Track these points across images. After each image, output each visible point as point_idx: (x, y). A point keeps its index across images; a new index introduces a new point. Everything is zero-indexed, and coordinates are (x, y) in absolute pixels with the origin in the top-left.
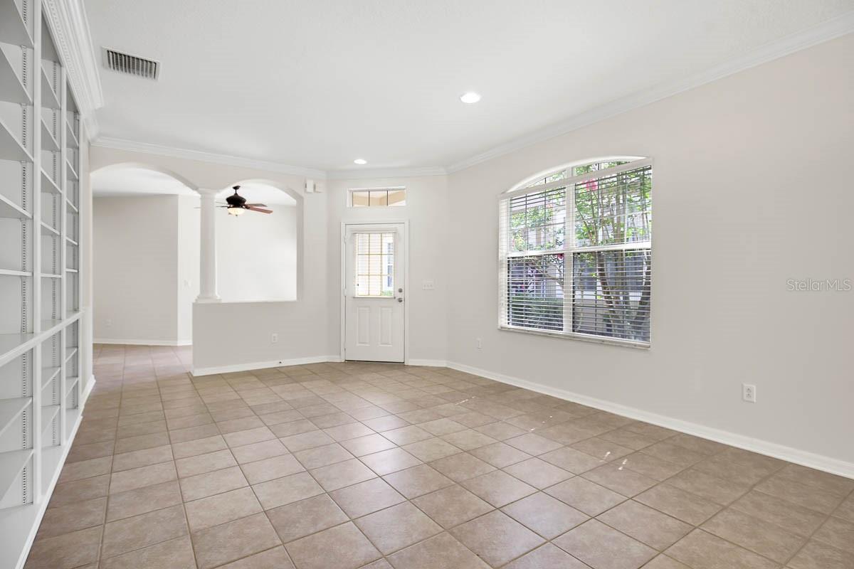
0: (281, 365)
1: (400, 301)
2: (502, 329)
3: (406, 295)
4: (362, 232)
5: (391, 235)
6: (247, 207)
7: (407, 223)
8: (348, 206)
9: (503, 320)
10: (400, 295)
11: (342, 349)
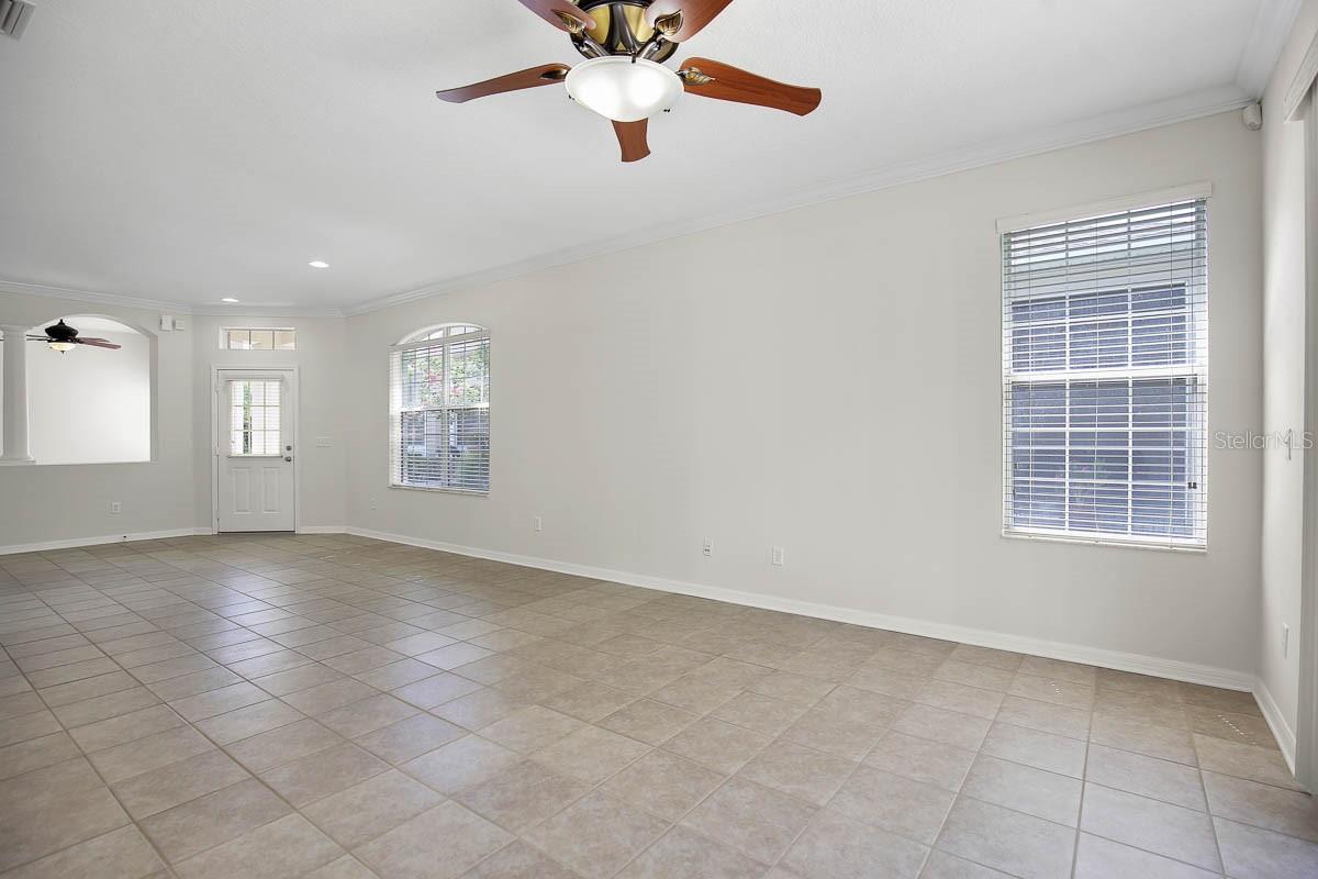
0: (127, 540)
1: (288, 460)
2: (395, 487)
3: (294, 454)
4: (239, 378)
5: (278, 383)
6: (79, 341)
7: (296, 370)
8: (221, 347)
9: (395, 478)
10: (288, 454)
11: (215, 520)
